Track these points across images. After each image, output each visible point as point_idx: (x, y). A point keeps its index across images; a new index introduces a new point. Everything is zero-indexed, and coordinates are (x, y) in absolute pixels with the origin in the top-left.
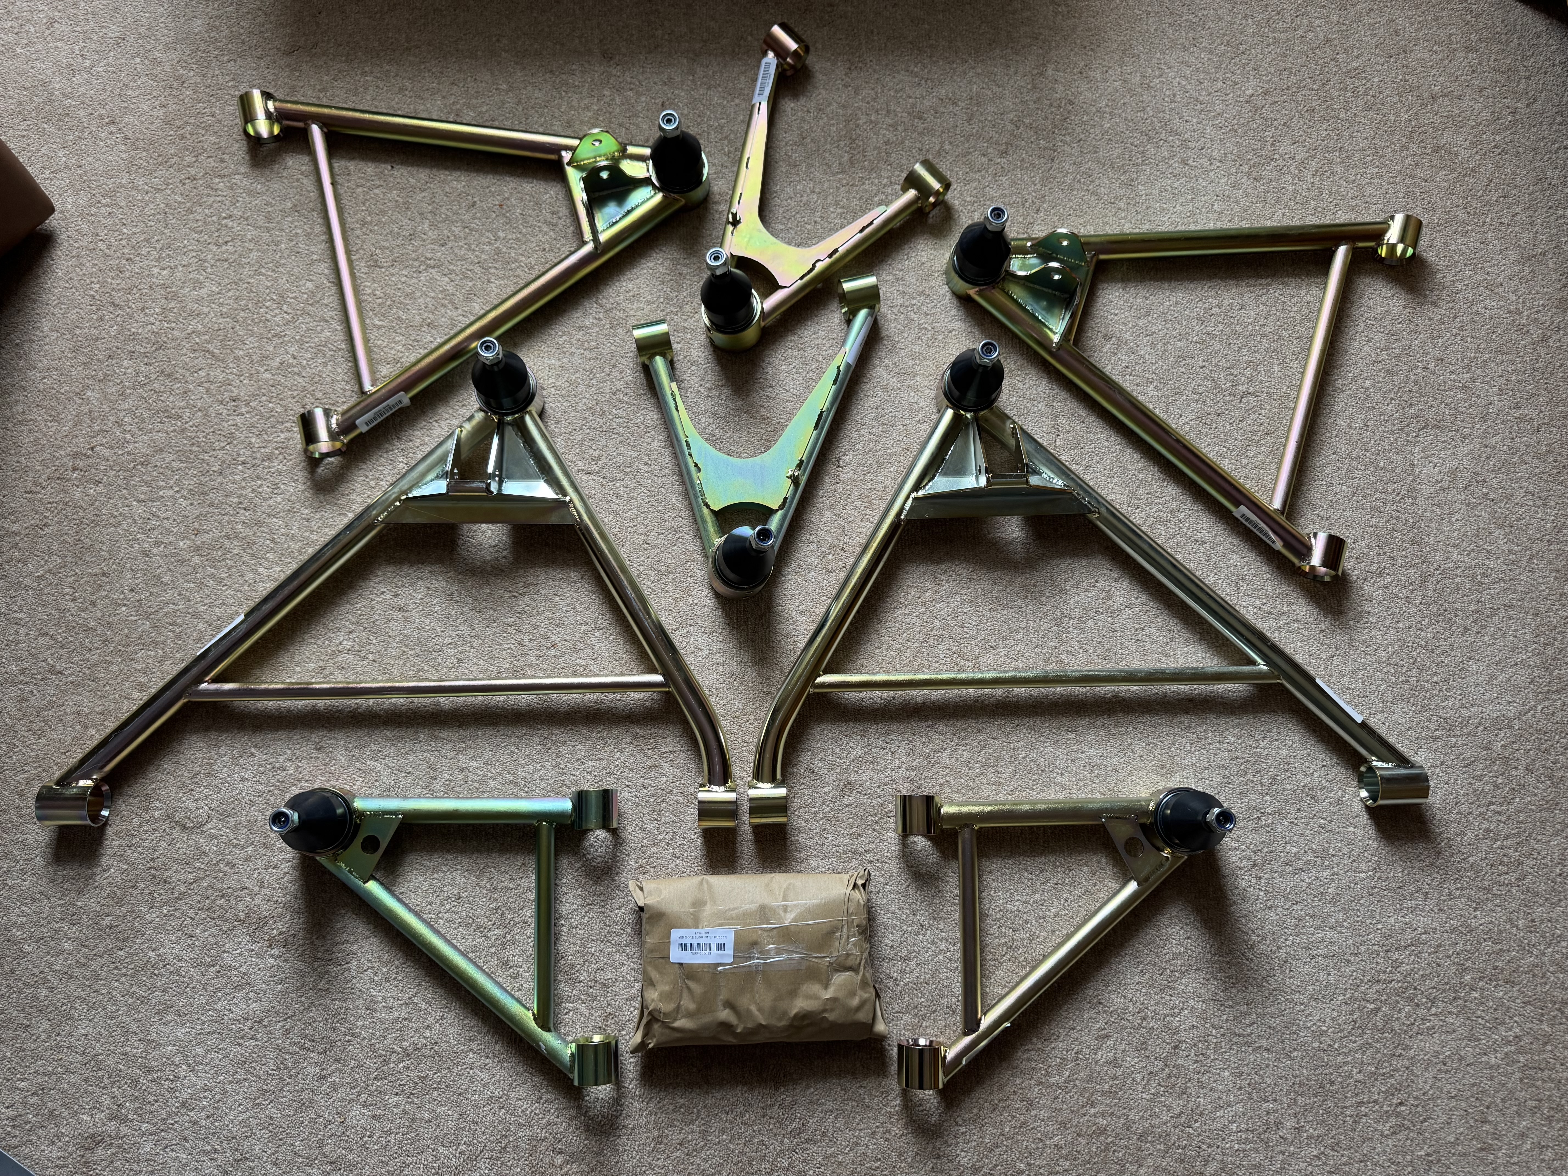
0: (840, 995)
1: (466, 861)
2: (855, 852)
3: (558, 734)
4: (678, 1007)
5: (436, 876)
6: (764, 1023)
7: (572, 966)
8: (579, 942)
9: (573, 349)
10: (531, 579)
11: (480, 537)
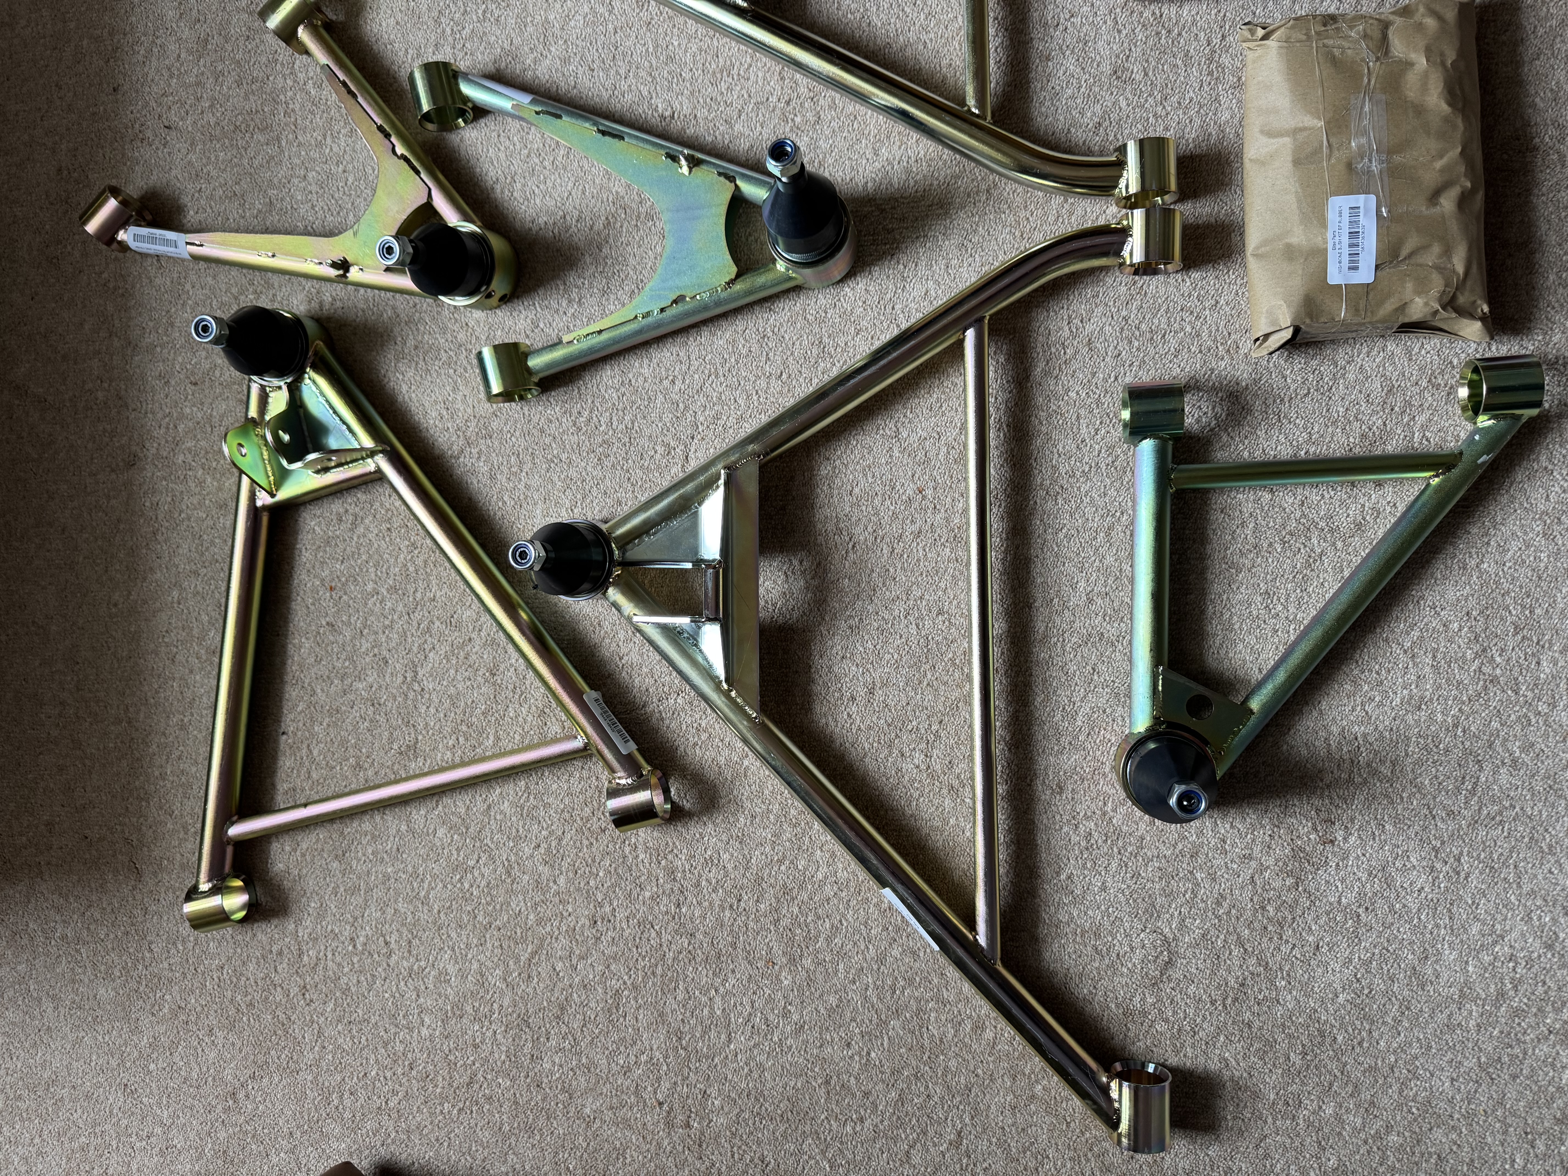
0: (1422, 44)
1: (1216, 588)
2: (1211, 60)
3: (1042, 477)
4: (1437, 267)
5: (1236, 627)
6: (1459, 149)
7: (1363, 436)
8: (1330, 430)
9: (521, 486)
10: (830, 527)
11: (775, 594)
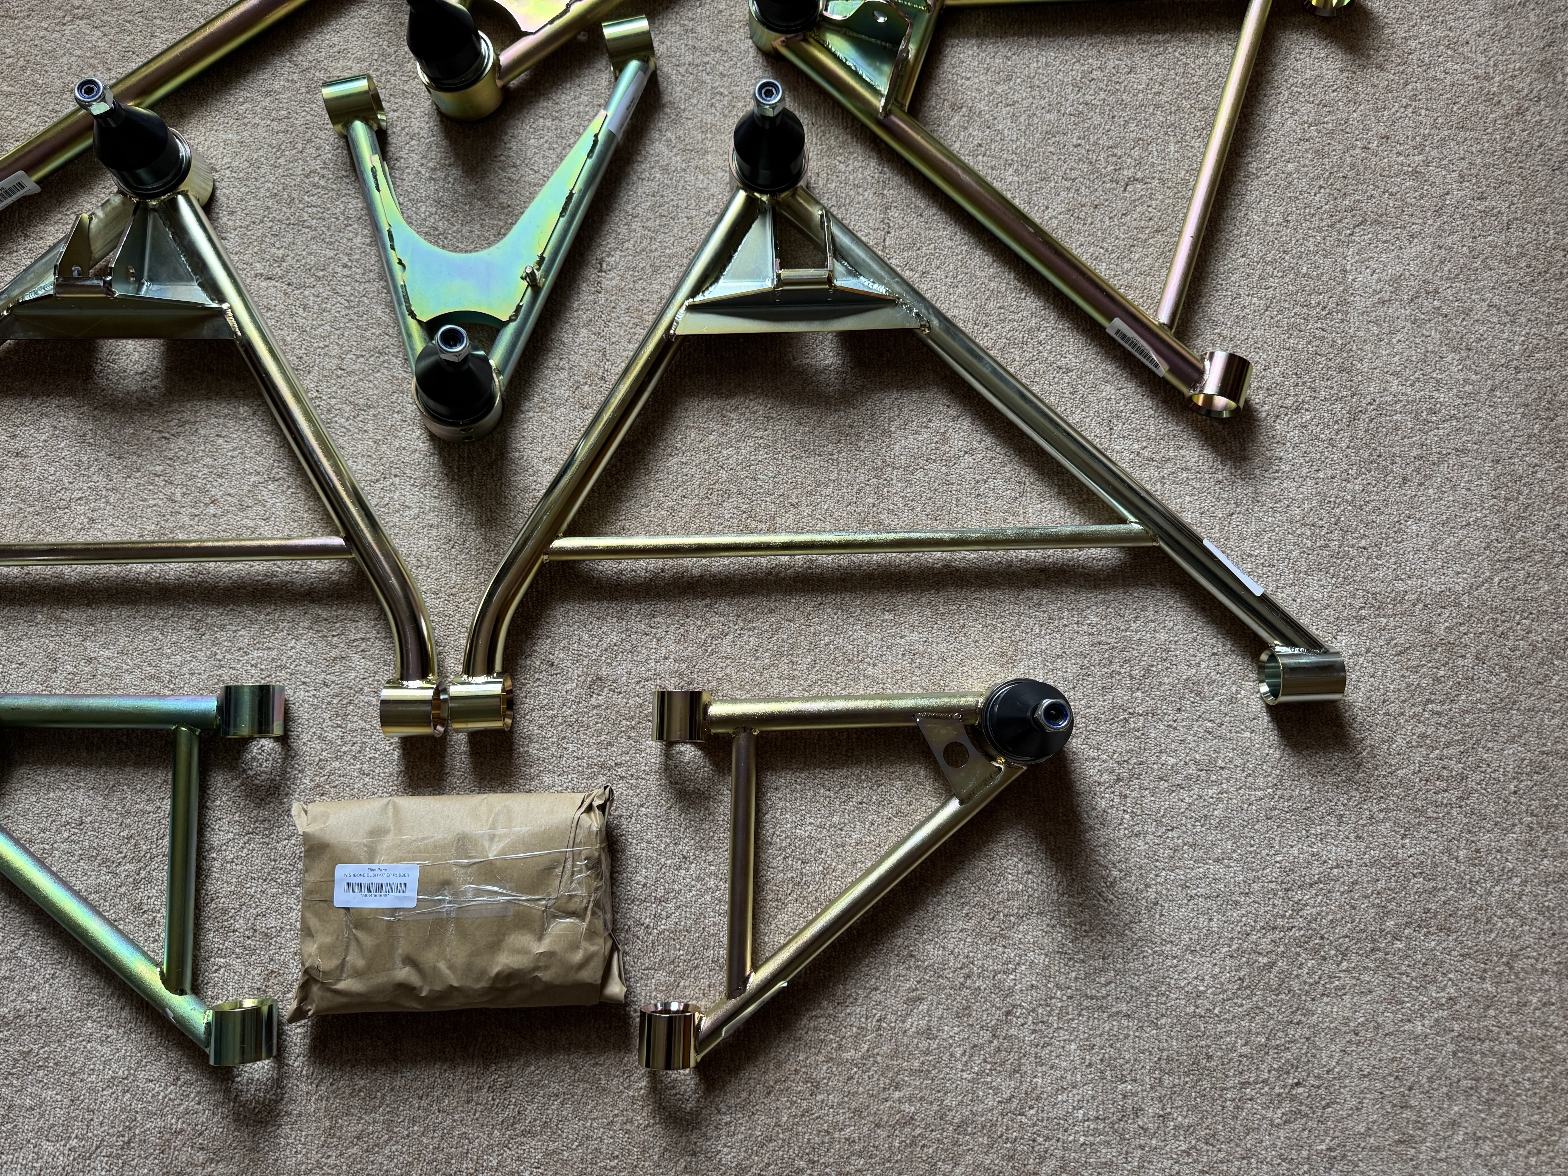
0: (557, 948)
1: (90, 776)
3: (214, 615)
4: (343, 964)
5: (51, 795)
6: (456, 984)
7: (225, 911)
8: (234, 880)
9: (257, 120)
10: (187, 416)
11: (123, 362)
